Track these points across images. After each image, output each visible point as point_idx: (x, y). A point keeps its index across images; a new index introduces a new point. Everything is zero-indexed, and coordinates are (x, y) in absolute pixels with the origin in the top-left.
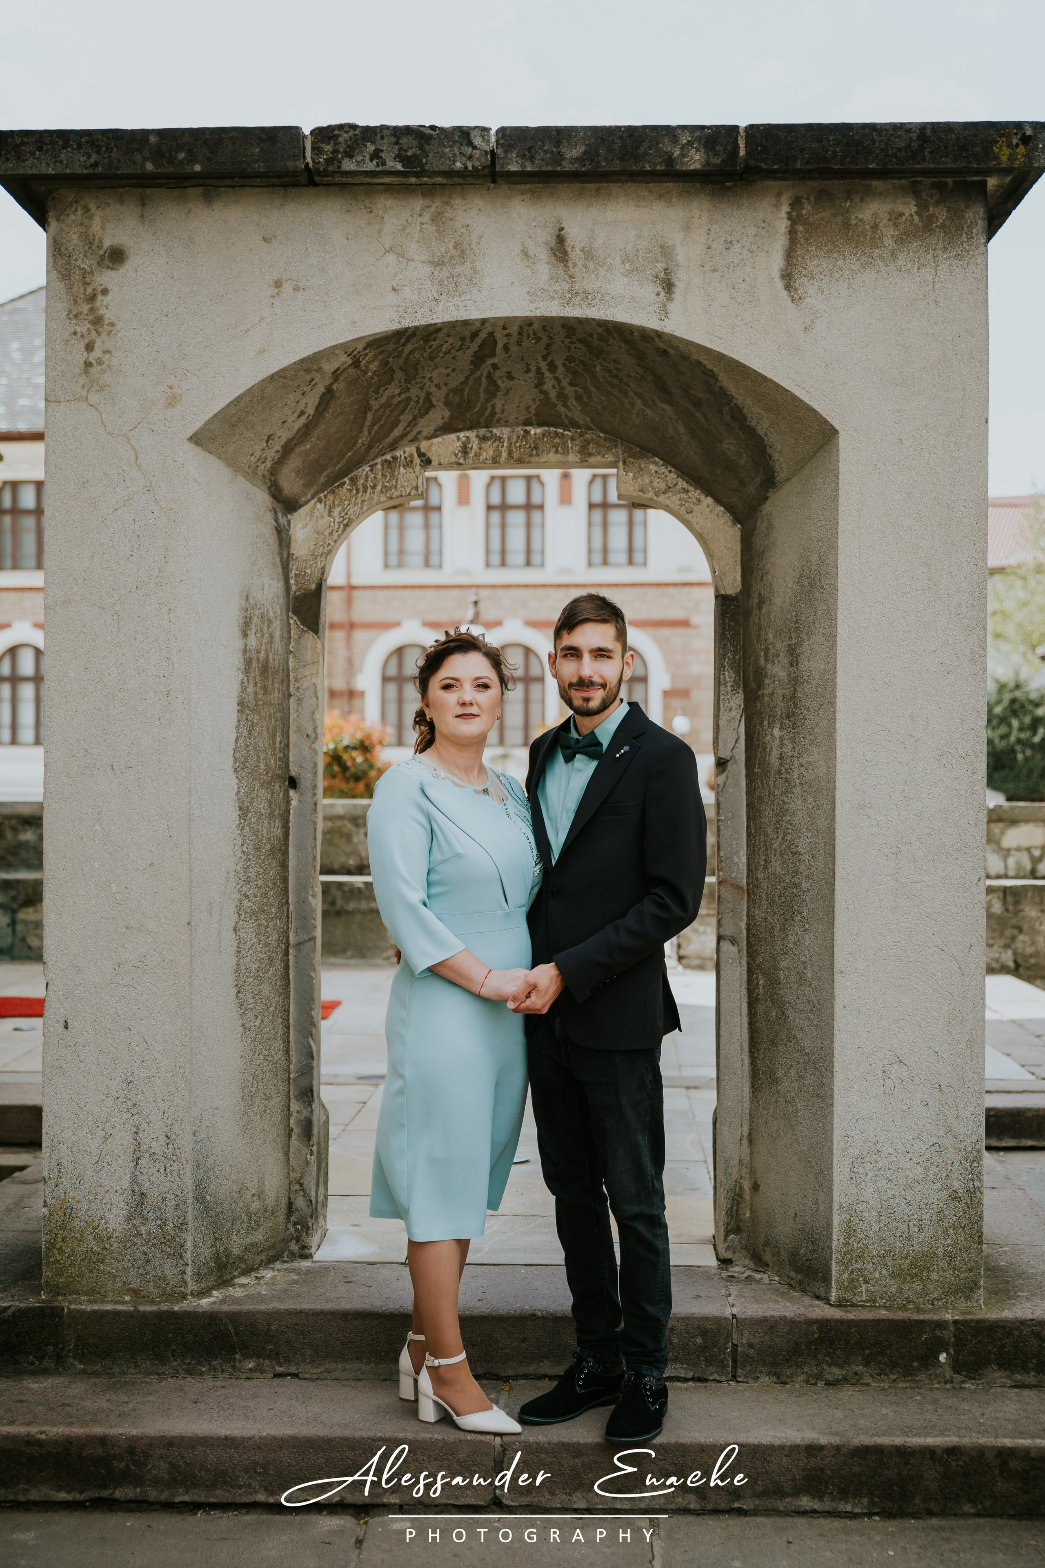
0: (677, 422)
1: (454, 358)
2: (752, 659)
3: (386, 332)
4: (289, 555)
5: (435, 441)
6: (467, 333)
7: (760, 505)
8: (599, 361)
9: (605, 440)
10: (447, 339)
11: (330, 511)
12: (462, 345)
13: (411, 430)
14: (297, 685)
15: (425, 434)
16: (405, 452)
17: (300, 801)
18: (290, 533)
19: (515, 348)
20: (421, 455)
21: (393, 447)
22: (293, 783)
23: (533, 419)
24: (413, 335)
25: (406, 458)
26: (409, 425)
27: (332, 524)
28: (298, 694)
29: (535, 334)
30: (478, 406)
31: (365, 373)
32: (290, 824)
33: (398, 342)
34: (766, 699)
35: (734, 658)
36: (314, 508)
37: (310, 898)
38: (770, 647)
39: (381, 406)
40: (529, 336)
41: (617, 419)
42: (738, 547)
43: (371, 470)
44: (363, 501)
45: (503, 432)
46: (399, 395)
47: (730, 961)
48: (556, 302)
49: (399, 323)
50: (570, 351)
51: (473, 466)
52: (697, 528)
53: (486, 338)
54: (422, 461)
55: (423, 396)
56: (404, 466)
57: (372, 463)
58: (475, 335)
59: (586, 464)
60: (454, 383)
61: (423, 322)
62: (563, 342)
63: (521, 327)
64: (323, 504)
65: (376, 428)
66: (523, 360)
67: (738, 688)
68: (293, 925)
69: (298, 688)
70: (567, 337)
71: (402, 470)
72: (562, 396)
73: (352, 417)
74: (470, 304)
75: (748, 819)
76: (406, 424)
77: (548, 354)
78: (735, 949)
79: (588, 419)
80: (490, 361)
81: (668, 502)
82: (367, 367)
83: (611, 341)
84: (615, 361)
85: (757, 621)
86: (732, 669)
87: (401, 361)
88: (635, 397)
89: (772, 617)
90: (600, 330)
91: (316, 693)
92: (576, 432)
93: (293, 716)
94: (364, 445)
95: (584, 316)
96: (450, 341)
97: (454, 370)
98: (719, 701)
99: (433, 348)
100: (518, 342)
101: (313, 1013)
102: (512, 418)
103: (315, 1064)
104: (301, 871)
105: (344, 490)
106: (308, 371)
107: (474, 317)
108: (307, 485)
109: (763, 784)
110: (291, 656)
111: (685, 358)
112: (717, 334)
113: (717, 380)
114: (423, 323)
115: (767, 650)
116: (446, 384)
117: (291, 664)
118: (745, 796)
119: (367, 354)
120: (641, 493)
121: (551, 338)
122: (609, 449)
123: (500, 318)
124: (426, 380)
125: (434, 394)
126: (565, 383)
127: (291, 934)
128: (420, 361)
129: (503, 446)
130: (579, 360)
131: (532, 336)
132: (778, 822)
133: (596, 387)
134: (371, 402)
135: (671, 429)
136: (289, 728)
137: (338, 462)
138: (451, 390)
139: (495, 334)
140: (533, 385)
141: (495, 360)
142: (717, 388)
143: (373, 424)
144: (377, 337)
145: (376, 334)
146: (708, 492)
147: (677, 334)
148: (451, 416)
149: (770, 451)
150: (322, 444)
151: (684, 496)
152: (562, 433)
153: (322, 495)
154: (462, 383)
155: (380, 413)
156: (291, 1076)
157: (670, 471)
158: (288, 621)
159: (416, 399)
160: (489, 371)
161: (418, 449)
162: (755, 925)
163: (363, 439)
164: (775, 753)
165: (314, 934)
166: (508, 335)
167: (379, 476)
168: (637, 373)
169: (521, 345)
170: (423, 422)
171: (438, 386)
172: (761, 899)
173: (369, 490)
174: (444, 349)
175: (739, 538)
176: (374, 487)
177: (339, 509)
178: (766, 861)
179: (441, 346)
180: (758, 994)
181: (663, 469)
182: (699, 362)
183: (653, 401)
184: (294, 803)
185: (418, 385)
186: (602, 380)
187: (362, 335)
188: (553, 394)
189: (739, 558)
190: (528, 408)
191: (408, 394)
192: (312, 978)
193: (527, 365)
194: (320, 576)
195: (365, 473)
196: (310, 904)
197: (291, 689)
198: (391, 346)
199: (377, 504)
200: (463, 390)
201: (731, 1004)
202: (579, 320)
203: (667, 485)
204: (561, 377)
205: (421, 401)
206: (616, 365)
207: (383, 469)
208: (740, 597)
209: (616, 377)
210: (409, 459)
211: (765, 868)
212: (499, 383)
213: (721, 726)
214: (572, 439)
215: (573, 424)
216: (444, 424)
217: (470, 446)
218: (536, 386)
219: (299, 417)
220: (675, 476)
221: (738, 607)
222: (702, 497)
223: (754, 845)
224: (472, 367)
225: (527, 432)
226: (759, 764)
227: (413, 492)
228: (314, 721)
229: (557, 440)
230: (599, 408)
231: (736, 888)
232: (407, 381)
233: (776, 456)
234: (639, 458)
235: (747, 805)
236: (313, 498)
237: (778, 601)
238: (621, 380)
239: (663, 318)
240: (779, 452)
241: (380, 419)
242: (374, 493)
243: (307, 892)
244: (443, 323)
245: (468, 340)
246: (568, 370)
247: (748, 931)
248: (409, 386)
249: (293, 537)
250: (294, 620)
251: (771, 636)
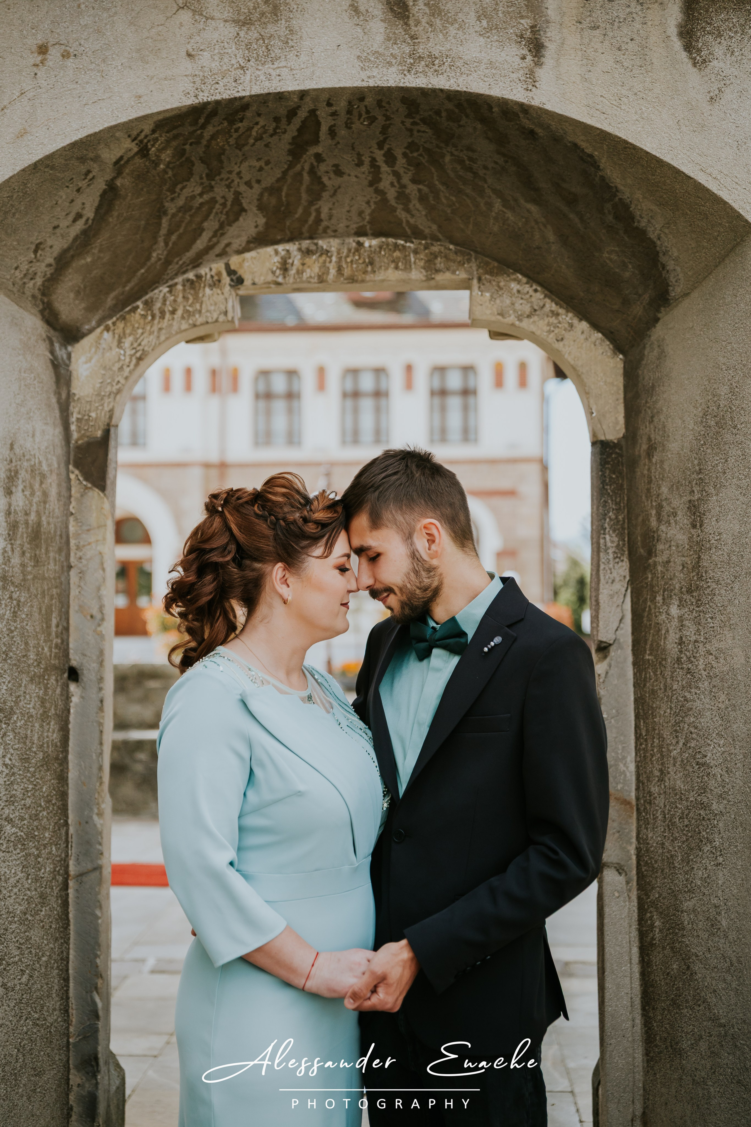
0: (545, 226)
1: (267, 146)
2: (640, 519)
3: (179, 109)
4: (69, 395)
5: (248, 255)
6: (282, 111)
7: (649, 329)
8: (449, 149)
9: (456, 253)
10: (258, 119)
11: (120, 342)
12: (277, 127)
13: (218, 242)
14: (79, 554)
15: (235, 246)
16: (211, 270)
17: (82, 697)
18: (71, 368)
19: (343, 132)
20: (231, 272)
21: (196, 263)
22: (74, 674)
23: (368, 227)
24: (214, 113)
25: (212, 277)
26: (215, 235)
27: (122, 358)
28: (80, 565)
29: (368, 112)
30: (300, 211)
31: (156, 164)
32: (70, 726)
33: (195, 122)
34: (659, 568)
35: (617, 518)
36: (100, 337)
37: (95, 818)
38: (664, 504)
39: (180, 209)
40: (360, 115)
41: (471, 226)
42: (620, 382)
43: (170, 292)
44: (160, 329)
45: (331, 244)
46: (201, 195)
47: (617, 894)
48: (394, 69)
49: (196, 96)
50: (411, 135)
51: (295, 286)
52: (570, 359)
53: (306, 118)
54: (232, 280)
55: (230, 196)
56: (210, 286)
57: (170, 283)
58: (292, 113)
59: (432, 283)
60: (268, 181)
61: (226, 94)
62: (403, 122)
63: (350, 103)
64: (111, 333)
65: (174, 238)
66: (353, 149)
67: (622, 555)
68: (73, 852)
69: (80, 558)
70: (409, 115)
71: (208, 290)
72: (402, 197)
73: (143, 222)
74: (285, 72)
75: (637, 717)
76: (210, 234)
77: (385, 139)
78: (622, 879)
79: (434, 227)
80: (313, 150)
81: (533, 328)
82: (158, 157)
83: (464, 121)
84: (469, 149)
85: (646, 472)
86: (614, 531)
87: (201, 150)
88: (494, 196)
89: (666, 466)
90: (450, 106)
91: (102, 564)
92: (420, 243)
93: (74, 592)
94: (160, 259)
95: (430, 86)
96: (262, 123)
97: (267, 163)
98: (598, 571)
99: (241, 131)
100: (346, 123)
101: (98, 961)
102: (341, 226)
103: (100, 1024)
104: (83, 783)
105: (137, 316)
106: (82, 160)
107: (290, 89)
108: (91, 309)
109: (656, 675)
110: (71, 519)
111: (557, 139)
112: (599, 107)
113: (598, 168)
114: (226, 96)
115: (660, 507)
116: (258, 182)
117: (72, 529)
118: (632, 689)
119: (156, 140)
120: (500, 317)
121: (388, 118)
122: (461, 264)
123: (323, 90)
124: (234, 176)
125: (244, 195)
126: (406, 180)
127: (71, 863)
128: (224, 150)
129: (330, 262)
130: (424, 147)
131: (364, 116)
132: (677, 723)
133: (444, 184)
134: (167, 204)
135: (537, 236)
136: (69, 607)
137: (128, 281)
138: (266, 189)
139: (318, 113)
140: (366, 183)
141: (319, 149)
142: (597, 179)
143: (170, 233)
144: (168, 115)
145: (167, 111)
146: (583, 315)
147: (548, 107)
148: (266, 223)
149: (663, 259)
150: (106, 257)
151: (553, 320)
152: (403, 246)
153: (110, 322)
154: (278, 180)
155: (178, 219)
156: (71, 1040)
157: (536, 291)
158: (68, 475)
159: (221, 201)
160: (312, 164)
161: (227, 266)
162: (647, 850)
163: (159, 252)
164: (673, 637)
165: (100, 862)
166: (334, 114)
167: (180, 299)
168: (496, 163)
169: (350, 128)
170: (232, 231)
171: (248, 184)
172: (655, 818)
173: (168, 316)
174: (254, 133)
175: (621, 371)
176: (173, 312)
177: (131, 338)
178: (661, 771)
179: (250, 129)
180: (653, 939)
181: (527, 288)
182: (575, 145)
183: (516, 200)
184: (75, 699)
185: (224, 183)
186: (452, 175)
187: (149, 112)
188: (391, 194)
189: (622, 396)
190: (361, 213)
191: (211, 195)
192: (98, 918)
193: (359, 155)
194: (107, 420)
195: (162, 295)
196: (95, 825)
197: (72, 559)
198: (187, 129)
199: (177, 333)
200: (279, 190)
201: (618, 948)
202: (423, 92)
203: (532, 307)
204: (401, 171)
205: (229, 203)
206: (470, 154)
207: (184, 290)
208: (623, 443)
209: (470, 169)
210: (216, 278)
211: (661, 780)
212: (325, 179)
213: (601, 601)
214: (416, 252)
215: (417, 234)
216: (259, 233)
217: (290, 261)
218: (371, 184)
219: (75, 221)
220: (542, 296)
221: (622, 456)
222: (575, 321)
223: (645, 750)
224: (290, 158)
225: (360, 244)
226: (652, 649)
227: (222, 318)
228: (100, 598)
229: (397, 254)
230: (449, 211)
231: (622, 803)
232: (210, 176)
233: (671, 265)
234: (497, 274)
235: (636, 700)
236: (98, 325)
237: (674, 446)
238: (475, 174)
239: (530, 87)
240: (676, 260)
241: (179, 226)
242: (173, 319)
243: (91, 810)
244: (251, 96)
245: (284, 121)
246: (410, 162)
247: (639, 857)
248: (213, 183)
249: (74, 374)
250: (75, 474)
251: (664, 490)
